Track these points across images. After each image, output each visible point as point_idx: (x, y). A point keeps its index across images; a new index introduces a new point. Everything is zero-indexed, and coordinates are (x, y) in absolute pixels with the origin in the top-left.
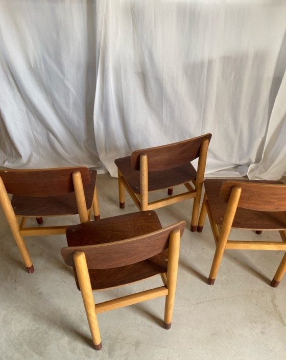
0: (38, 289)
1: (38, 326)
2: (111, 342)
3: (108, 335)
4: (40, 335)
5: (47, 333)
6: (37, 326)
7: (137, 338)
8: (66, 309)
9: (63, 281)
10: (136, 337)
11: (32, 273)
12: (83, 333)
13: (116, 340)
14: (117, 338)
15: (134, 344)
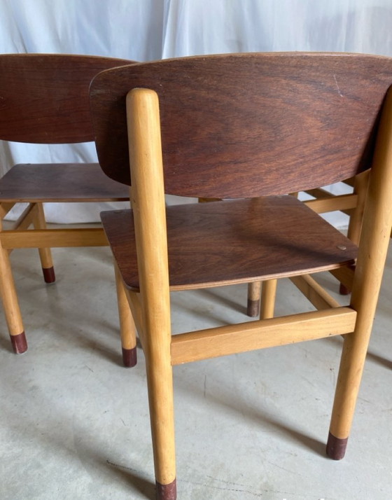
0: (30, 381)
1: (21, 450)
2: (199, 487)
3: (190, 471)
4: (21, 471)
5: (39, 466)
6: (17, 450)
7: (264, 480)
8: (88, 418)
9: (86, 366)
10: (261, 478)
11: (21, 352)
12: (129, 466)
13: (212, 482)
14: (213, 480)
15: (259, 492)
